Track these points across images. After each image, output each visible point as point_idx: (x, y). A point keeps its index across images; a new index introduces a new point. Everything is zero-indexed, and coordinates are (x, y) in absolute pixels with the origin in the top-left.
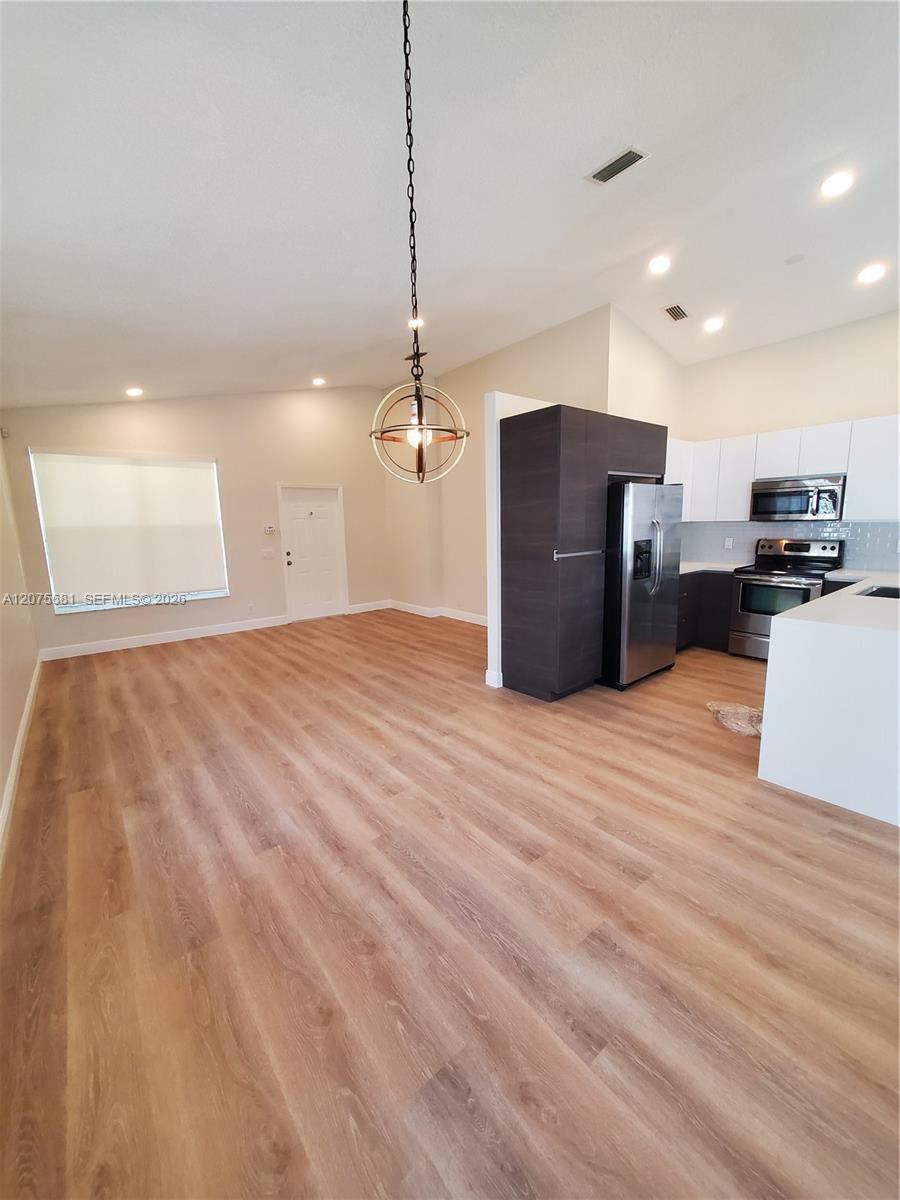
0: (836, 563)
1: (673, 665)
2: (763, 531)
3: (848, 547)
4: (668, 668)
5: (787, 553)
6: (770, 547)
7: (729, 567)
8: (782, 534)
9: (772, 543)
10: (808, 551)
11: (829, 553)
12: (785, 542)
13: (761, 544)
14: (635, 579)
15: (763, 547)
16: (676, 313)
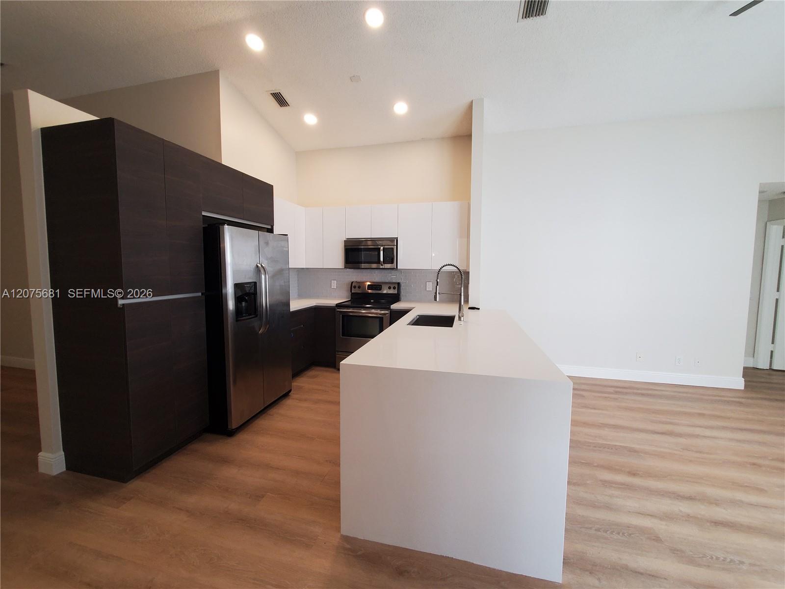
0: (396, 298)
1: (290, 391)
2: (354, 276)
3: (402, 287)
4: (286, 395)
5: (370, 291)
6: (359, 287)
7: (332, 302)
8: (367, 277)
9: (360, 285)
10: (380, 289)
11: (391, 291)
12: (369, 283)
13: (353, 285)
14: (237, 321)
15: (355, 287)
16: (280, 100)
